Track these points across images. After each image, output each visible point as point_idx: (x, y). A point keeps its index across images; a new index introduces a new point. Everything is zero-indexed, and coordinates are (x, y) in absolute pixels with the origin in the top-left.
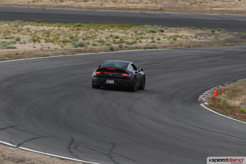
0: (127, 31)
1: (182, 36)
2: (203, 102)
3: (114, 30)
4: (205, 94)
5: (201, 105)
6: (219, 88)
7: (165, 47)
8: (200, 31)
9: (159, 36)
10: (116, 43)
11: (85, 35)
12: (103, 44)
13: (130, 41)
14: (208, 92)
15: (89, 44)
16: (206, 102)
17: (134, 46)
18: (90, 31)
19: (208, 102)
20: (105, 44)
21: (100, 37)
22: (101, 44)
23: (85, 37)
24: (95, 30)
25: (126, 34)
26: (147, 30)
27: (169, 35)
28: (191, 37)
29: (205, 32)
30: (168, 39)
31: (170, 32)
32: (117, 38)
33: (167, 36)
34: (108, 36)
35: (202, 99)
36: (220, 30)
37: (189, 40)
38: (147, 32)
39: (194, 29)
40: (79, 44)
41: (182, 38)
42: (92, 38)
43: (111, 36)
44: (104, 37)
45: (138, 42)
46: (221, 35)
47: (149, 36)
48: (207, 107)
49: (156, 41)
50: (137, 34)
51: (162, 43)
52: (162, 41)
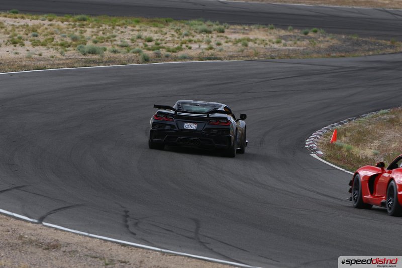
0: (165, 30)
1: (256, 39)
2: (315, 151)
3: (142, 28)
4: (315, 138)
5: (311, 155)
6: (334, 127)
7: (231, 57)
8: (283, 33)
9: (218, 39)
10: (149, 50)
11: (95, 35)
12: (128, 51)
13: (171, 46)
14: (318, 134)
15: (105, 50)
16: (319, 150)
17: (180, 54)
18: (103, 28)
19: (322, 152)
20: (131, 51)
21: (120, 38)
22: (126, 51)
23: (97, 38)
24: (110, 27)
25: (162, 34)
26: (196, 29)
27: (233, 37)
28: (270, 41)
29: (292, 34)
30: (234, 44)
31: (235, 32)
32: (150, 40)
33: (231, 38)
34: (135, 37)
35: (311, 145)
36: (315, 32)
37: (268, 47)
38: (197, 32)
39: (272, 28)
40: (90, 50)
41: (256, 43)
42: (109, 40)
43: (139, 37)
44: (127, 39)
45: (185, 49)
46: (319, 40)
47: (200, 38)
48: (322, 158)
49: (214, 46)
50: (181, 34)
51: (225, 51)
52: (225, 46)
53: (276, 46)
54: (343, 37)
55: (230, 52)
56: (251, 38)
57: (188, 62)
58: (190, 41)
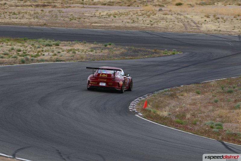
0: (25, 45)
1: (78, 49)
2: (137, 113)
3: (13, 44)
4: (133, 105)
5: (136, 115)
6: (141, 99)
8: (92, 45)
9: (57, 49)
10: (21, 56)
13: (32, 54)
14: (134, 103)
17: (39, 58)
19: (142, 114)
20: (11, 57)
21: (2, 50)
22: (8, 57)
25: (25, 47)
26: (43, 44)
27: (65, 48)
28: (87, 50)
29: (98, 46)
30: (67, 52)
31: (65, 46)
32: (20, 51)
34: (10, 49)
35: (133, 110)
36: (110, 45)
37: (87, 53)
38: (44, 46)
39: (85, 43)
41: (79, 51)
43: (12, 49)
44: (6, 50)
45: (41, 55)
46: (114, 49)
47: (47, 49)
49: (57, 54)
50: (35, 47)
51: (64, 56)
52: (63, 54)
53: (91, 53)
54: (127, 47)
55: (66, 57)
56: (76, 49)
57: (46, 63)
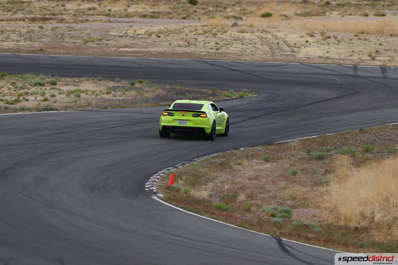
0: (1, 84)
1: (87, 91)
2: (155, 193)
4: (154, 181)
5: (152, 197)
6: (170, 171)
7: (66, 108)
8: (111, 84)
9: (51, 91)
13: (9, 98)
14: (156, 178)
16: (160, 193)
17: (18, 106)
19: (162, 194)
26: (31, 82)
27: (65, 89)
28: (100, 92)
29: (120, 85)
30: (67, 95)
31: (67, 85)
33: (63, 90)
35: (151, 188)
36: (141, 82)
37: (99, 97)
38: (31, 85)
39: (100, 80)
41: (87, 94)
45: (22, 101)
46: (146, 90)
47: (35, 91)
48: (163, 200)
49: (49, 98)
50: (16, 88)
51: (60, 102)
52: (59, 98)
53: (106, 96)
54: (168, 87)
55: (64, 102)
56: (82, 89)
57: (28, 113)
58: (27, 93)
